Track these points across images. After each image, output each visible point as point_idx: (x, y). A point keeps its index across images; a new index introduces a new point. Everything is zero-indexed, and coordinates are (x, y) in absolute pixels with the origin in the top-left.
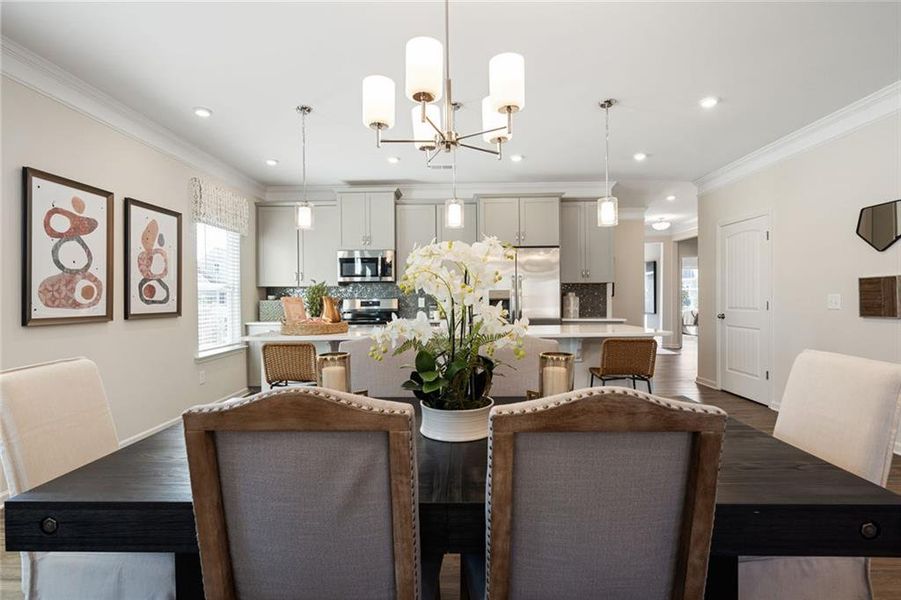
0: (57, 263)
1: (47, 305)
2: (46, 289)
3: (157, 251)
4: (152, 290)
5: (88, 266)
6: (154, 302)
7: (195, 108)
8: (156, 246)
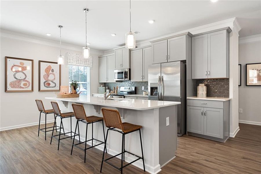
0: (15, 78)
1: (12, 87)
2: (12, 84)
3: (51, 74)
4: (49, 84)
5: (25, 78)
6: (49, 87)
7: (46, 33)
8: (51, 72)
